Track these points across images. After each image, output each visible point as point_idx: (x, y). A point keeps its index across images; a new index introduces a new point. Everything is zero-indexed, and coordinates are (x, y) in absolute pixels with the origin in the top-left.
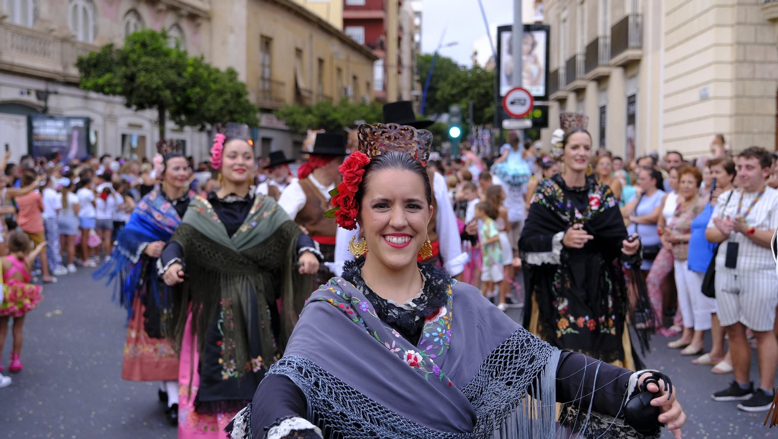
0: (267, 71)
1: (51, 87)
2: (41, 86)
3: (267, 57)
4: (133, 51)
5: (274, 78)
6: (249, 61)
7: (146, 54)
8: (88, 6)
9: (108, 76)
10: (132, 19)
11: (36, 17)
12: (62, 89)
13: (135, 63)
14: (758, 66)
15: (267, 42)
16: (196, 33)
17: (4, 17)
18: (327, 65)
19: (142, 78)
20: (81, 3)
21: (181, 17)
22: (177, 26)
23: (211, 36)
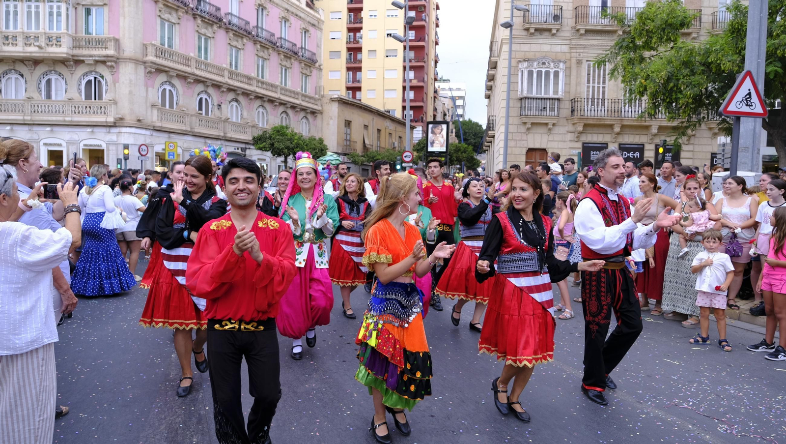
0: (348, 136)
1: (247, 146)
2: (243, 146)
3: (348, 130)
4: (273, 134)
5: (352, 140)
6: (338, 132)
7: (278, 135)
8: (264, 111)
9: (264, 143)
10: (284, 115)
11: (242, 117)
12: (252, 147)
13: (274, 139)
14: (518, 142)
15: (348, 124)
16: (315, 120)
17: (229, 119)
18: (383, 132)
19: (276, 145)
20: (261, 110)
21: (307, 113)
22: (306, 117)
23: (322, 121)
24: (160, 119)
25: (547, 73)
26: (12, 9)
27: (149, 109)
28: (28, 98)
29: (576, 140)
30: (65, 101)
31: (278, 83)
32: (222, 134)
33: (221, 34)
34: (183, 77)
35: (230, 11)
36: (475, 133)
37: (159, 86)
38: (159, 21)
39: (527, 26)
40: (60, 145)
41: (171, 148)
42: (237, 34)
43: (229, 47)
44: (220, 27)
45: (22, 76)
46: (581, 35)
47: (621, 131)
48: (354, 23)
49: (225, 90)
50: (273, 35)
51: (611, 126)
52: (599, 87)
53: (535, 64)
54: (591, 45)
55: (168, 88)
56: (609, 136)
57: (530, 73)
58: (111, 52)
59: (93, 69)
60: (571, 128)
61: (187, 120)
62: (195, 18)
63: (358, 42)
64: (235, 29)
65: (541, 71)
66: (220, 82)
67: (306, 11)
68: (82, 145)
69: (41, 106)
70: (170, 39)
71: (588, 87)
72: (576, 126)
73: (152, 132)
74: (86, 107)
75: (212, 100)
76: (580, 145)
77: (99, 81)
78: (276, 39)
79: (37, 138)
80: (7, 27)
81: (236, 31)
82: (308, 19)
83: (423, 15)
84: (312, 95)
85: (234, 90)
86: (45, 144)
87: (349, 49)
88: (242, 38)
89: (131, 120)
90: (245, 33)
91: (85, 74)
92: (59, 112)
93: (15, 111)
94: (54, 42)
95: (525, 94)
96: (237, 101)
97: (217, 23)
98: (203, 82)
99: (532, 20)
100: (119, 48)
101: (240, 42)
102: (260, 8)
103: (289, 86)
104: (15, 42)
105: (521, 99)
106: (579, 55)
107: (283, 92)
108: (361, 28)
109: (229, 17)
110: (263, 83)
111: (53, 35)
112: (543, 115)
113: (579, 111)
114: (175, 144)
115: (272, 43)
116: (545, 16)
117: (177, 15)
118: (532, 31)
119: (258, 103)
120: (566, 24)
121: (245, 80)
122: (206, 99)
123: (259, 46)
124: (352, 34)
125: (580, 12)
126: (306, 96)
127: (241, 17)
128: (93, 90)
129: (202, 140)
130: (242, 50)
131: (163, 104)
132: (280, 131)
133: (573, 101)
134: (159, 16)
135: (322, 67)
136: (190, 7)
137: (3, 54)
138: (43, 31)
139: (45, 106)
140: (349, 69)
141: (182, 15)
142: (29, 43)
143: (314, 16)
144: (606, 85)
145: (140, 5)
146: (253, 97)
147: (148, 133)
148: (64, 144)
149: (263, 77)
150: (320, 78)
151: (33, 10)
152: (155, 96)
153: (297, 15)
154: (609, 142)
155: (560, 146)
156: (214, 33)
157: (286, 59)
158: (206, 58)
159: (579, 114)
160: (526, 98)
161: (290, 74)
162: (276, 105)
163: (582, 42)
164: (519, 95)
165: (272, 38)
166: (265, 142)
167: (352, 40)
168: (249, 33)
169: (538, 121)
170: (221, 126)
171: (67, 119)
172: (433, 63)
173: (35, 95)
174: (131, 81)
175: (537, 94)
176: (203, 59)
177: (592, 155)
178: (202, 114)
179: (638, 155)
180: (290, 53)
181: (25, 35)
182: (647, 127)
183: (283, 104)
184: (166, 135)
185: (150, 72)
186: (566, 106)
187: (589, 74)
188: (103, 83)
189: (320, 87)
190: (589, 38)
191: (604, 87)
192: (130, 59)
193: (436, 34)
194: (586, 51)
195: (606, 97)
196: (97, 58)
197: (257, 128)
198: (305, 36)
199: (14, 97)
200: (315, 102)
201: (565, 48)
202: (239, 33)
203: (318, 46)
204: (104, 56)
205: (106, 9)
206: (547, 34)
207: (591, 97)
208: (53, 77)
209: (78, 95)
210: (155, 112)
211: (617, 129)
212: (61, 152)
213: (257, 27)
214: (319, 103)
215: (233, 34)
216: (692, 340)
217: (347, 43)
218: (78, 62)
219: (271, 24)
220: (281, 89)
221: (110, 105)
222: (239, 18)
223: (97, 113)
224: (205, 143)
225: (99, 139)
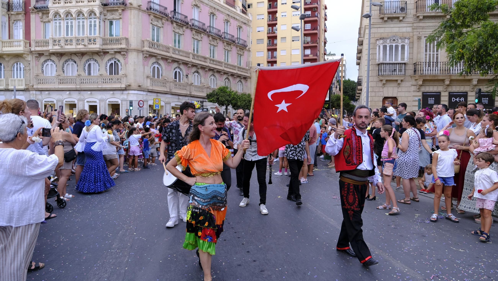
1: (204, 100)
2: (202, 100)
4: (219, 92)
7: (222, 93)
10: (227, 80)
11: (201, 82)
12: (207, 100)
13: (219, 95)
14: (377, 93)
16: (246, 83)
17: (193, 83)
19: (220, 99)
20: (212, 77)
21: (241, 78)
22: (240, 81)
23: (251, 83)
24: (151, 85)
25: (397, 47)
26: (69, 24)
27: (145, 79)
28: (79, 75)
29: (418, 90)
30: (98, 76)
31: (223, 61)
32: (189, 93)
33: (188, 32)
34: (165, 59)
35: (193, 18)
36: (353, 88)
37: (151, 65)
38: (151, 26)
39: (382, 16)
40: (95, 102)
41: (157, 102)
42: (198, 31)
43: (193, 39)
44: (187, 28)
45: (75, 62)
46: (420, 20)
47: (450, 84)
48: (272, 21)
49: (190, 66)
50: (220, 31)
51: (443, 81)
52: (433, 55)
53: (388, 41)
54: (427, 26)
55: (156, 66)
56: (442, 87)
57: (385, 47)
58: (123, 46)
59: (114, 57)
60: (414, 82)
61: (168, 85)
62: (172, 23)
63: (274, 33)
64: (196, 28)
65: (393, 45)
66: (187, 61)
67: (240, 15)
68: (107, 101)
69: (85, 79)
70: (158, 36)
71: (426, 55)
72: (417, 81)
73: (147, 92)
74: (110, 79)
75: (183, 72)
76: (420, 94)
77: (117, 64)
78: (222, 33)
79: (83, 98)
80: (67, 34)
81: (197, 30)
82: (242, 20)
83: (316, 13)
84: (244, 67)
85: (196, 66)
86: (88, 102)
87: (269, 38)
88: (201, 33)
89: (134, 86)
90: (202, 31)
91: (110, 60)
92: (95, 83)
93: (72, 83)
94: (92, 42)
95: (381, 61)
96: (198, 72)
97: (185, 26)
98: (177, 62)
99: (386, 12)
100: (128, 44)
101: (199, 36)
102: (212, 15)
103: (230, 62)
104: (71, 43)
105: (379, 65)
106: (419, 33)
107: (226, 66)
108: (276, 24)
109: (193, 21)
110: (213, 61)
111: (92, 38)
112: (394, 74)
113: (419, 71)
114: (159, 100)
115: (219, 36)
116: (395, 8)
117: (162, 22)
118: (386, 19)
119: (211, 73)
120: (410, 13)
121: (203, 59)
122: (179, 72)
123: (211, 38)
124: (271, 28)
125: (419, 5)
126: (240, 68)
127: (200, 21)
128: (114, 69)
129: (177, 97)
130: (200, 41)
131: (154, 76)
132: (223, 90)
133: (415, 64)
134: (151, 23)
135: (250, 49)
136: (169, 17)
137: (65, 50)
138: (86, 36)
139: (87, 79)
140: (269, 50)
141: (164, 21)
142: (79, 43)
143: (245, 18)
144: (439, 53)
145: (140, 17)
146: (207, 70)
147: (145, 93)
148: (98, 101)
149: (213, 57)
150: (249, 56)
151: (81, 24)
152: (148, 71)
153: (234, 18)
154: (442, 91)
155: (406, 95)
156: (184, 31)
157: (228, 45)
158: (179, 47)
159: (419, 73)
160: (382, 64)
161: (230, 54)
162: (222, 74)
163: (421, 24)
164: (377, 62)
165: (219, 33)
166: (213, 97)
167: (271, 32)
168: (205, 31)
169: (390, 79)
170: (188, 88)
171: (100, 86)
172: (323, 44)
173: (82, 73)
174: (135, 63)
175: (390, 60)
176: (177, 47)
177: (429, 101)
178: (176, 81)
179: (463, 100)
180: (230, 42)
181: (77, 38)
182: (470, 80)
183: (226, 73)
184: (155, 94)
185: (146, 57)
186: (411, 68)
187: (426, 46)
188: (119, 64)
189: (249, 62)
190: (426, 21)
191: (437, 54)
192: (134, 50)
193: (325, 25)
194: (424, 30)
195: (439, 61)
196: (116, 50)
197: (210, 89)
198: (240, 31)
199: (71, 75)
200: (246, 72)
201: (409, 29)
202: (199, 31)
203: (248, 36)
204: (120, 49)
205: (121, 21)
206: (396, 20)
207: (428, 61)
208: (92, 62)
209: (105, 72)
210: (149, 80)
211: (447, 82)
212: (96, 106)
213: (210, 26)
214: (249, 72)
215: (195, 32)
216: (473, 232)
217: (268, 33)
218: (106, 53)
219: (219, 25)
220: (225, 64)
221: (123, 77)
222: (199, 22)
223: (116, 83)
224: (179, 98)
225: (117, 98)
